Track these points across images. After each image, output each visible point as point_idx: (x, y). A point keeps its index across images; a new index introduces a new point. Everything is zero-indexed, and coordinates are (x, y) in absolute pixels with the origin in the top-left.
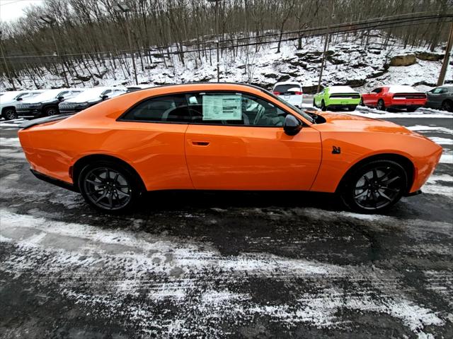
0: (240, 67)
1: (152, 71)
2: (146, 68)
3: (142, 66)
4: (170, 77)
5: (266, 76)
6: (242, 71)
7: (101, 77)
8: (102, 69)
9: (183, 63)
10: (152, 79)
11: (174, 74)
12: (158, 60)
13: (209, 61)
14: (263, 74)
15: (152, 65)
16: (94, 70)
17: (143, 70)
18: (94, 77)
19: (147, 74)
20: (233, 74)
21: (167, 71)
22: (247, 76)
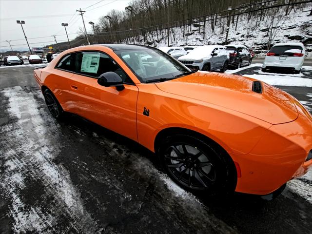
0: (263, 30)
1: (190, 37)
2: (186, 35)
3: (184, 33)
4: (200, 41)
5: (289, 38)
6: (264, 33)
7: (158, 42)
8: (160, 37)
9: (213, 30)
10: (188, 43)
11: (204, 39)
12: (195, 29)
13: (235, 27)
14: (287, 36)
15: (190, 33)
16: (156, 38)
17: (184, 37)
18: (155, 42)
19: (185, 39)
20: (254, 37)
21: (199, 37)
22: (268, 38)
